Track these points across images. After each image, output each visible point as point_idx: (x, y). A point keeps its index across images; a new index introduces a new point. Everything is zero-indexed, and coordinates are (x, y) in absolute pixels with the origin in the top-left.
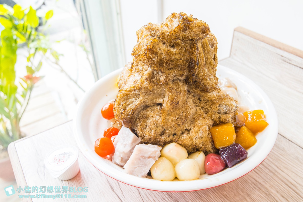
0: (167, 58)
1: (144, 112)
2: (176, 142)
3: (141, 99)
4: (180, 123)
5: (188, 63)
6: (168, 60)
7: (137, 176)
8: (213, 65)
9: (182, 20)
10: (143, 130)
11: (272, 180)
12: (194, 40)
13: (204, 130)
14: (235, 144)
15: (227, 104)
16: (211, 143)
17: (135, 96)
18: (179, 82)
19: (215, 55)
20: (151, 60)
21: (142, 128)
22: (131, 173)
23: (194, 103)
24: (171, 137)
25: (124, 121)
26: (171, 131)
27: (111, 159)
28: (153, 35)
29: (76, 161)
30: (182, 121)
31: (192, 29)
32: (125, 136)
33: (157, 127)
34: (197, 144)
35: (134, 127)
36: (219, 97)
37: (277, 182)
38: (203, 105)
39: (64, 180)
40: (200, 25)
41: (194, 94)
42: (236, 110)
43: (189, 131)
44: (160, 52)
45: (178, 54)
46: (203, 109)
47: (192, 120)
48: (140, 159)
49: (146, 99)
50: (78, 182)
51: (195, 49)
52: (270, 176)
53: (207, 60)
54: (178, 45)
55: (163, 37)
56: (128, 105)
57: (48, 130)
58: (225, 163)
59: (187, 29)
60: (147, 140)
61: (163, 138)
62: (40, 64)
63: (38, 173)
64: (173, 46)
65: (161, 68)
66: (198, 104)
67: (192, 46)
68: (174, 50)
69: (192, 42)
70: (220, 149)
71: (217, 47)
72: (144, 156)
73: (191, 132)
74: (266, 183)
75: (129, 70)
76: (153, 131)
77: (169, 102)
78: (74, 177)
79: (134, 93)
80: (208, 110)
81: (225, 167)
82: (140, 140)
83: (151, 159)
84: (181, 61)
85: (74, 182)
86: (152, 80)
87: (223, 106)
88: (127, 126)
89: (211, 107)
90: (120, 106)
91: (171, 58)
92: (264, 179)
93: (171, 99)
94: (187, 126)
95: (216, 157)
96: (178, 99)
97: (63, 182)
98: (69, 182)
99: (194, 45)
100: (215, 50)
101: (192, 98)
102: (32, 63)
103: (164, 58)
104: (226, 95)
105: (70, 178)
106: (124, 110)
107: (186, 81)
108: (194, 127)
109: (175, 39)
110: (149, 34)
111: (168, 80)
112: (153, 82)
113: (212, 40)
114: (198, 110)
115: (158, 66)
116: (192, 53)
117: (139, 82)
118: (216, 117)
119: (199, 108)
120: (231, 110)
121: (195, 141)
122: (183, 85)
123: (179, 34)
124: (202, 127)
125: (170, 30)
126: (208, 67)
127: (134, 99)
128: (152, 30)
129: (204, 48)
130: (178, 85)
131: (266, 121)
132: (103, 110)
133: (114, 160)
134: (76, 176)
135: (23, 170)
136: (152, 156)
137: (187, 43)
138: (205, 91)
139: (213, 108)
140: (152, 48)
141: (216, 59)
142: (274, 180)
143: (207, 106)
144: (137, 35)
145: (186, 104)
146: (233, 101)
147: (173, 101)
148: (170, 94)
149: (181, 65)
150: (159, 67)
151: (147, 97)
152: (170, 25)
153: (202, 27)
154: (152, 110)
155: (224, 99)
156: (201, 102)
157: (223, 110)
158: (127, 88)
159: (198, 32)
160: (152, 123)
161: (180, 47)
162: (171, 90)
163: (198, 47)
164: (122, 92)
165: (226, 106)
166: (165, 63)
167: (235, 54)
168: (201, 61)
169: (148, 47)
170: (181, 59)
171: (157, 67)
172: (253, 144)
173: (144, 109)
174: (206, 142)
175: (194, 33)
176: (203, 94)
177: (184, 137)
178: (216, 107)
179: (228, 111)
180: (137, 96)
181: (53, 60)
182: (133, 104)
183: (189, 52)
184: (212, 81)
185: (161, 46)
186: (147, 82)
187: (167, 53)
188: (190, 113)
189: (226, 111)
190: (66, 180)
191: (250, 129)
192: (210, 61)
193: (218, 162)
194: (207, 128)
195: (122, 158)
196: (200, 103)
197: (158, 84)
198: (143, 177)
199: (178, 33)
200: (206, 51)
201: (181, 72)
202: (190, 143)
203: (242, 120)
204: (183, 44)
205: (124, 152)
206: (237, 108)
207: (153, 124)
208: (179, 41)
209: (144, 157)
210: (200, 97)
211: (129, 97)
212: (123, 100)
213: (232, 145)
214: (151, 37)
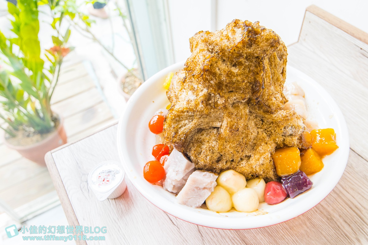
0: (228, 80)
1: (198, 136)
2: (233, 170)
3: (195, 122)
4: (239, 150)
5: (251, 86)
6: (228, 83)
7: (191, 206)
8: (280, 81)
9: (247, 33)
10: (197, 156)
11: (335, 202)
12: (259, 58)
13: (265, 158)
14: (299, 172)
15: (293, 126)
16: (273, 170)
17: (189, 118)
18: (240, 105)
19: (283, 68)
20: (207, 81)
21: (196, 154)
22: (185, 203)
23: (256, 125)
24: (229, 164)
25: (175, 145)
26: (228, 157)
27: (162, 185)
28: (211, 50)
29: (123, 180)
30: (242, 148)
31: (258, 44)
32: (177, 160)
33: (214, 153)
34: (257, 171)
35: (187, 151)
36: (285, 119)
37: (341, 205)
38: (266, 127)
39: (110, 198)
40: (268, 38)
41: (256, 115)
42: (303, 131)
43: (249, 157)
44: (218, 72)
45: (240, 75)
46: (266, 131)
47: (253, 145)
48: (194, 190)
49: (201, 122)
50: (125, 201)
51: (262, 69)
52: (334, 197)
53: (274, 75)
54: (240, 64)
55: (222, 54)
56: (180, 128)
57: (88, 137)
58: (287, 193)
59: (252, 45)
60: (202, 167)
61: (220, 165)
62: (68, 32)
63: (81, 189)
64: (235, 65)
65: (219, 91)
66: (260, 126)
67: (257, 65)
68: (235, 70)
69: (257, 59)
70: (282, 177)
71: (286, 60)
72: (198, 187)
73: (251, 159)
74: (329, 206)
75: (180, 82)
76: (208, 157)
77: (228, 128)
78: (121, 195)
79: (187, 114)
80: (271, 132)
81: (287, 197)
82: (193, 166)
83: (206, 190)
84: (244, 84)
85: (121, 201)
86: (208, 103)
87: (289, 128)
88: (179, 150)
89: (275, 129)
90: (171, 129)
91: (232, 80)
92: (327, 201)
93: (230, 126)
94: (247, 152)
95: (278, 186)
96: (238, 126)
97: (109, 200)
98: (116, 201)
99: (260, 64)
100: (284, 63)
101: (253, 120)
102: (58, 32)
103: (223, 80)
104: (292, 115)
105: (116, 197)
106: (176, 133)
107: (249, 102)
108: (255, 154)
109: (237, 56)
110: (206, 49)
111: (227, 104)
112: (210, 104)
113: (281, 51)
114: (260, 133)
115: (217, 89)
116: (257, 74)
117: (193, 103)
118: (279, 140)
119: (261, 130)
120: (297, 132)
121: (255, 168)
122: (245, 107)
123: (243, 51)
124: (264, 155)
125: (232, 45)
126: (275, 84)
127: (187, 122)
128: (209, 43)
129: (271, 61)
130: (238, 109)
131: (336, 144)
132: (152, 123)
133: (165, 187)
134: (123, 194)
135: (64, 185)
136: (207, 187)
137: (252, 62)
138: (269, 112)
139: (277, 131)
140: (209, 69)
141: (284, 74)
142: (338, 202)
143: (270, 129)
144: (191, 43)
145: (247, 129)
146: (300, 120)
147: (232, 128)
148: (229, 120)
149: (243, 88)
150: (218, 91)
151: (202, 120)
152: (232, 38)
153: (271, 41)
154: (207, 134)
155: (291, 120)
156: (264, 123)
157: (289, 133)
158: (178, 107)
159: (265, 48)
160: (207, 149)
161: (243, 67)
162: (230, 115)
163: (264, 67)
164: (174, 112)
165: (292, 127)
166: (224, 86)
167: (304, 40)
168: (267, 81)
169: (205, 67)
170: (243, 81)
171: (215, 90)
172: (319, 169)
173: (198, 132)
174: (267, 169)
175: (261, 49)
176: (266, 116)
177: (243, 164)
178: (281, 130)
179: (294, 134)
180: (191, 118)
181: (83, 26)
182: (185, 127)
183: (254, 72)
184: (278, 100)
185: (220, 65)
186: (203, 106)
187: (227, 74)
188: (251, 138)
189: (292, 133)
190: (112, 199)
191: (317, 152)
192: (278, 76)
193: (279, 192)
194: (270, 155)
195: (174, 186)
196: (262, 125)
197: (215, 108)
198: (197, 207)
199: (241, 49)
200: (273, 66)
201: (243, 96)
202: (250, 170)
203: (309, 141)
204: (247, 64)
205: (176, 180)
206: (304, 129)
207: (209, 150)
208: (241, 60)
209: (198, 189)
210: (262, 118)
211: (181, 119)
212: (175, 122)
213: (296, 173)
214: (208, 52)
